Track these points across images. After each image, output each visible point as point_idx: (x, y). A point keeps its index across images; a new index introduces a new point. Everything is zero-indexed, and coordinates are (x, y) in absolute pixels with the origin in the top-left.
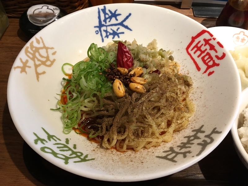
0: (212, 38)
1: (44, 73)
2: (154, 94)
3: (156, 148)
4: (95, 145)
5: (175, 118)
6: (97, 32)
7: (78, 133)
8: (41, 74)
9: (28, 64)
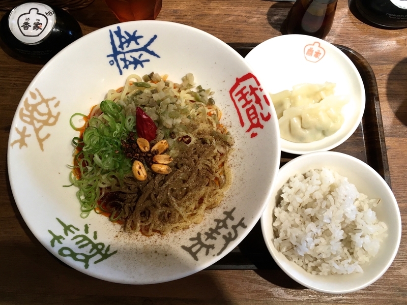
0: (259, 87)
1: (48, 136)
2: (181, 174)
3: (184, 232)
4: (118, 227)
5: (207, 196)
6: (111, 63)
7: (98, 213)
8: (44, 140)
9: (27, 133)
